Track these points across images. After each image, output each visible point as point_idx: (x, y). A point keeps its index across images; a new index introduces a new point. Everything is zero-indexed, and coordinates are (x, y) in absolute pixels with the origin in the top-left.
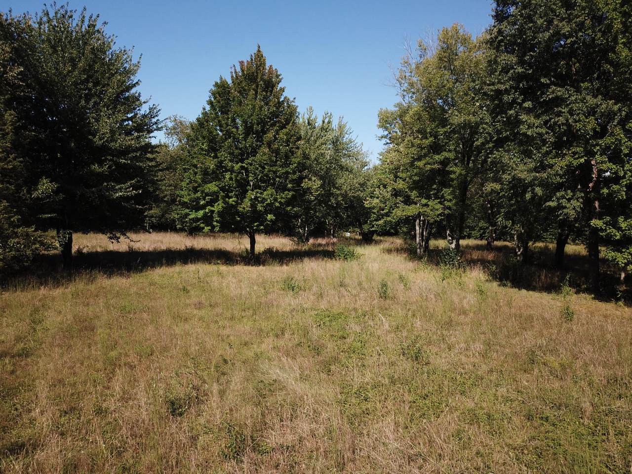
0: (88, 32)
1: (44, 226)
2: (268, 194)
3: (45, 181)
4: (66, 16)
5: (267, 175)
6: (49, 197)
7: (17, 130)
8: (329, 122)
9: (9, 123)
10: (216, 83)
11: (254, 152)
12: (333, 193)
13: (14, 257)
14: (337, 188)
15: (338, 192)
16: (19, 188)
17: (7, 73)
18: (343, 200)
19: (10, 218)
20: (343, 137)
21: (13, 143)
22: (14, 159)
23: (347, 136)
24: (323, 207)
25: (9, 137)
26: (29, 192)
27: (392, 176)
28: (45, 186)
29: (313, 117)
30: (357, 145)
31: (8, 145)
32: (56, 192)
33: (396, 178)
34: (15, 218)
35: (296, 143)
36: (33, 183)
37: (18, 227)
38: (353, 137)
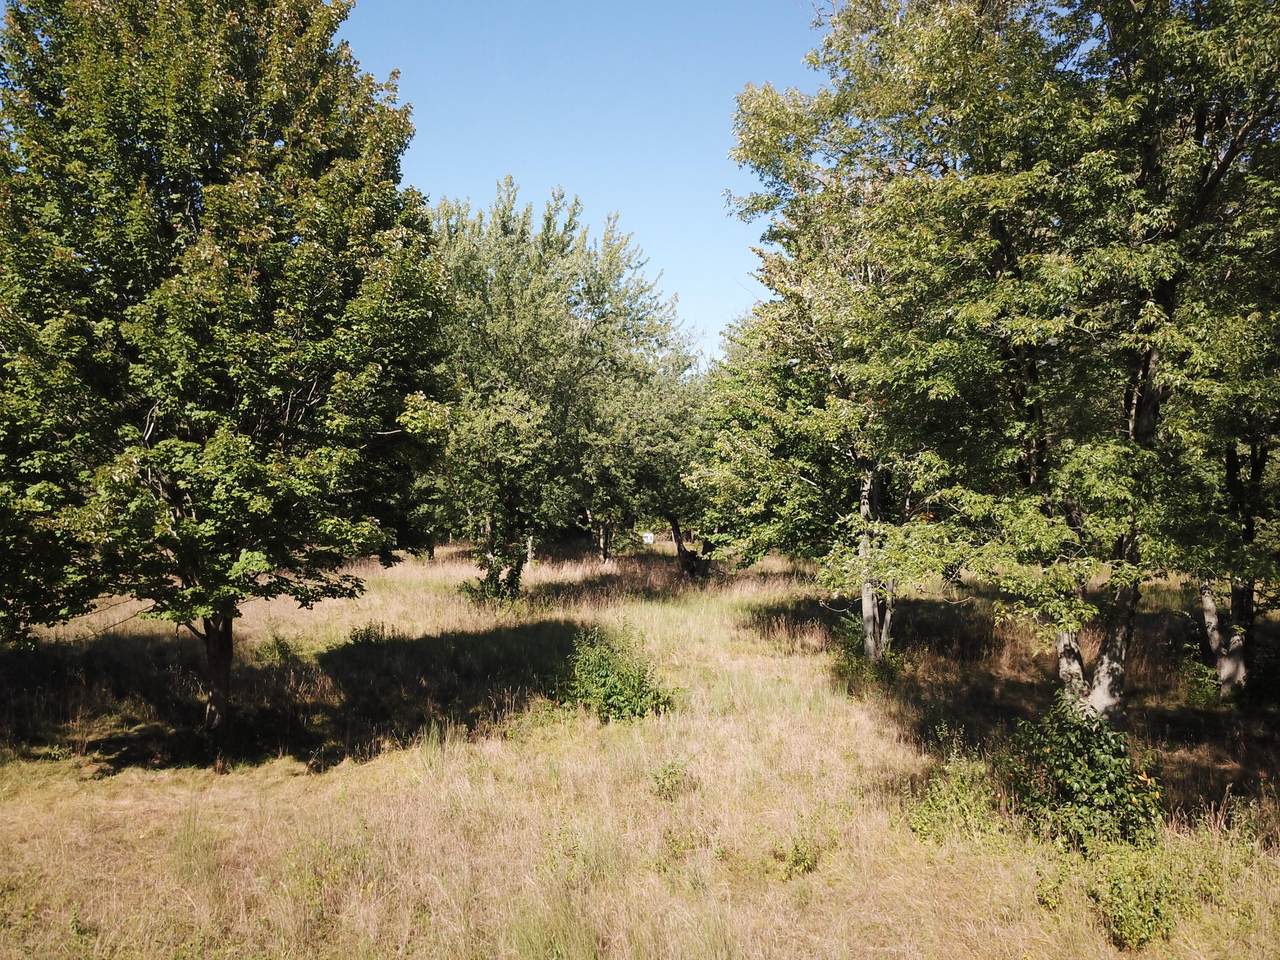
8: (570, 227)
12: (586, 446)
14: (602, 430)
15: (603, 441)
18: (616, 466)
20: (619, 276)
23: (628, 273)
24: (562, 487)
27: (771, 393)
29: (518, 209)
30: (662, 301)
33: (786, 397)
35: (376, 236)
38: (648, 275)
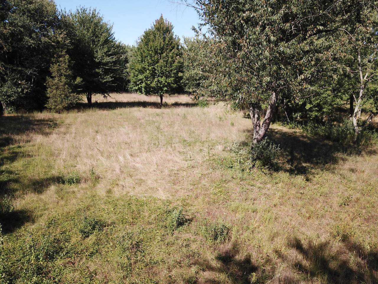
0: (92, 17)
1: (79, 93)
2: (163, 80)
3: (78, 78)
4: (84, 11)
5: (163, 71)
6: (80, 83)
7: (69, 61)
9: (67, 59)
10: (145, 32)
11: (158, 62)
13: (70, 103)
16: (70, 81)
17: (65, 42)
19: (69, 90)
21: (68, 66)
22: (69, 71)
25: (67, 64)
26: (74, 82)
28: (79, 80)
31: (67, 67)
32: (82, 82)
34: (70, 91)
36: (75, 78)
37: (71, 93)
